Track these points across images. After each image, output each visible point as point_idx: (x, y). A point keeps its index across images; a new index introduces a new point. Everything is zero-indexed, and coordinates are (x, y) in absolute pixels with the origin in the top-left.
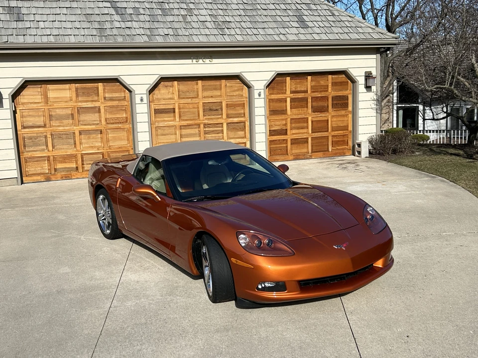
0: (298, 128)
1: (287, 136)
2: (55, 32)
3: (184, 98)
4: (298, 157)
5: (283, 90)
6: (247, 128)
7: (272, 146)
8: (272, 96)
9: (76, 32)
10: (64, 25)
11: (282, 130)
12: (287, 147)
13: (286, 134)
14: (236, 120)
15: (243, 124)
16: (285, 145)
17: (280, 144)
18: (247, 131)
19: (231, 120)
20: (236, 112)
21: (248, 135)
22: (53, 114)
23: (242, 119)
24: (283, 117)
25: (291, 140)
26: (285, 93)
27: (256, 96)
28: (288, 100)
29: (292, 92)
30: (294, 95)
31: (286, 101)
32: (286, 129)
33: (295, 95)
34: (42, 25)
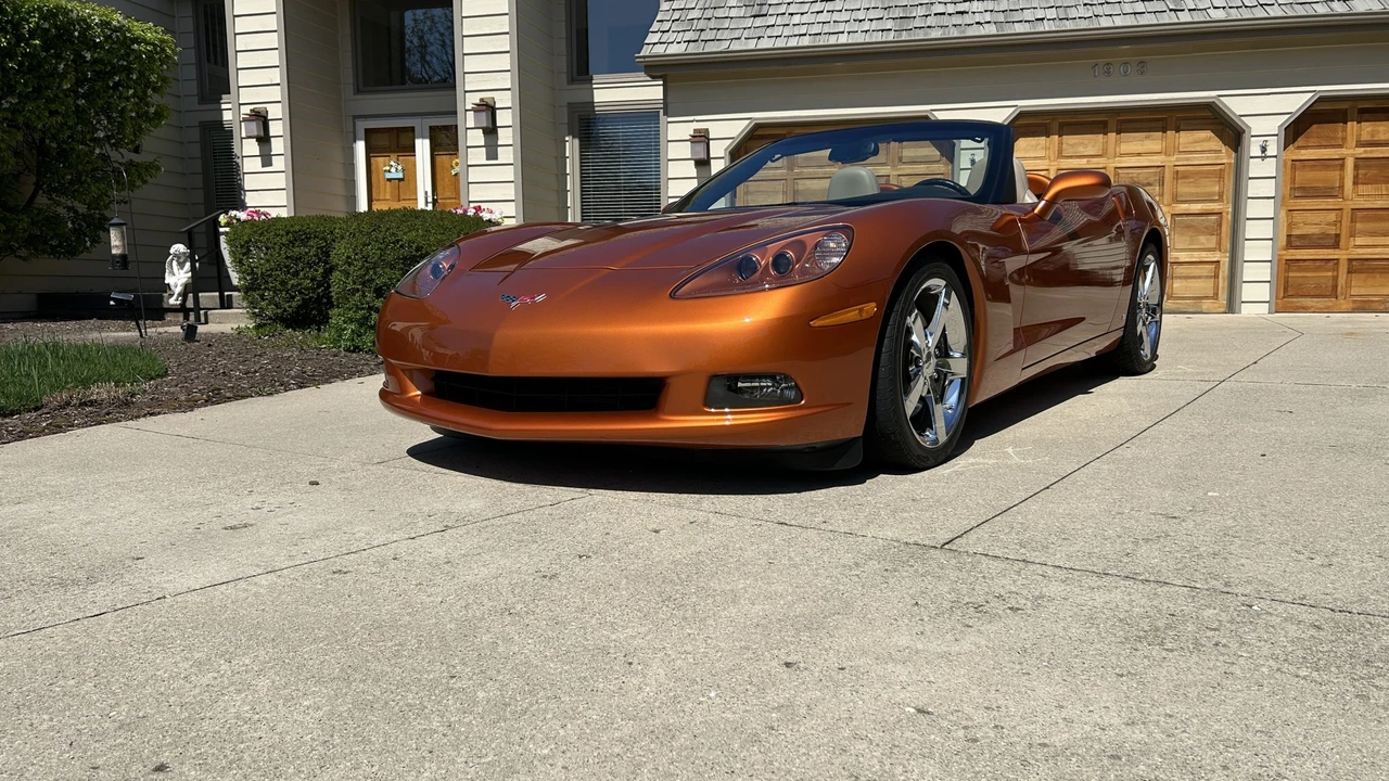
0: (1374, 234)
1: (1337, 251)
2: (816, 29)
3: (1071, 157)
4: (1366, 306)
5: (1335, 138)
6: (1226, 229)
7: (1291, 274)
8: (1303, 151)
9: (856, 26)
10: (836, 16)
11: (1325, 236)
12: (1335, 278)
13: (1336, 245)
14: (1196, 207)
15: (1214, 217)
16: (1330, 274)
17: (1317, 269)
18: (1223, 235)
19: (1183, 207)
20: (1199, 190)
21: (1227, 244)
22: (800, 187)
23: (1215, 207)
24: (1330, 203)
25: (1350, 260)
26: (1341, 146)
27: (1255, 150)
28: (1350, 163)
29: (1360, 144)
30: (1365, 152)
31: (1342, 167)
32: (1338, 236)
33: (1371, 152)
34: (796, 19)
